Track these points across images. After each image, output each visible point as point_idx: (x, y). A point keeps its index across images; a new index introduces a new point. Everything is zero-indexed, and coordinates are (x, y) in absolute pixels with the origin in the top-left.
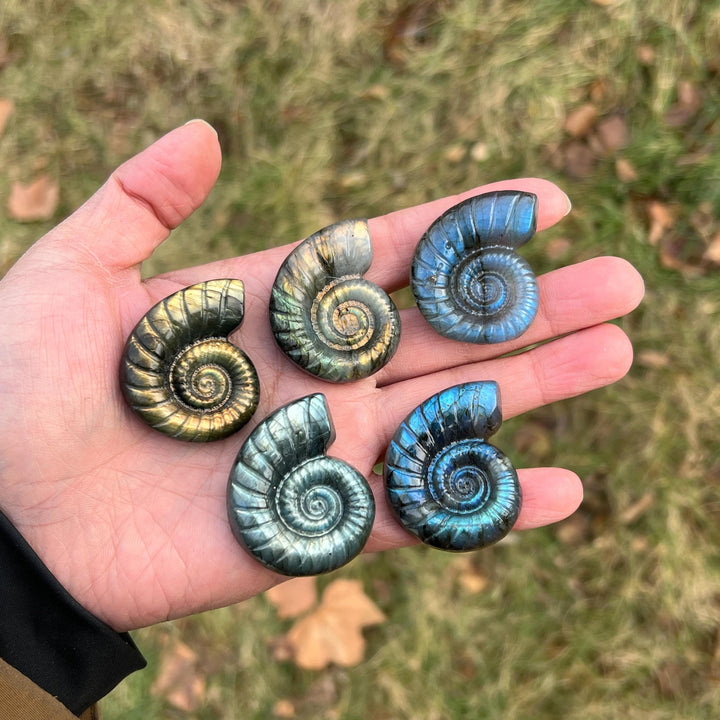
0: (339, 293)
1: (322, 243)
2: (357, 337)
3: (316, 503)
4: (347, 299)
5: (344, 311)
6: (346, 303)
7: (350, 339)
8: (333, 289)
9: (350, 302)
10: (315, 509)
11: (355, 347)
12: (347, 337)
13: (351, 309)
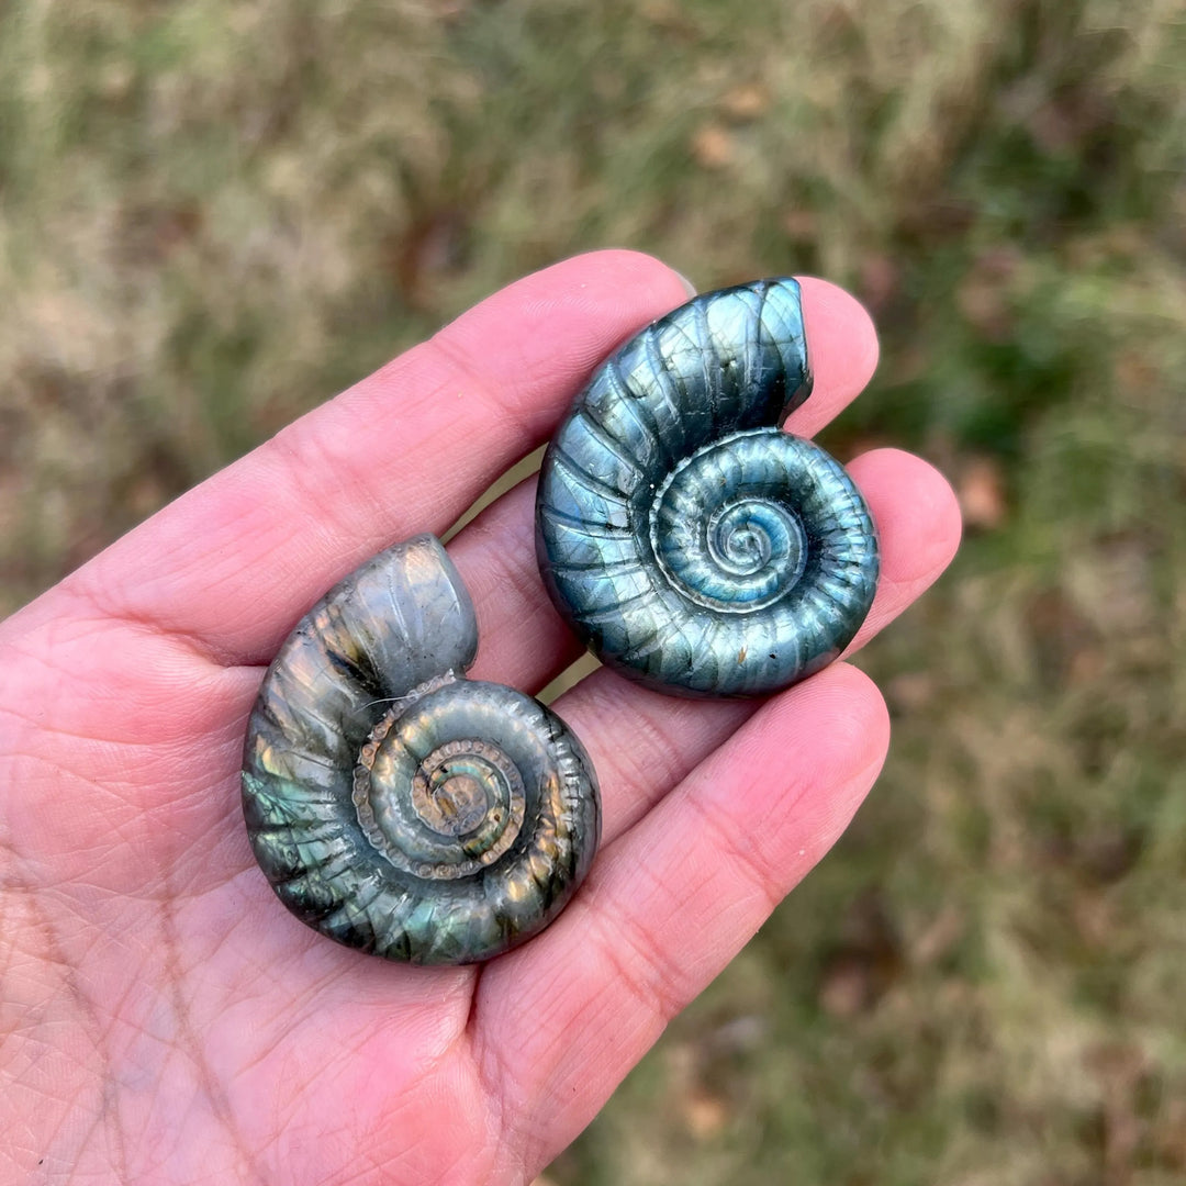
0: (410, 733)
1: (333, 625)
2: (486, 833)
3: (742, 536)
4: (437, 745)
5: (436, 776)
6: (437, 755)
7: (470, 844)
8: (394, 732)
9: (447, 749)
10: (740, 550)
11: (488, 859)
12: (462, 838)
13: (454, 767)
